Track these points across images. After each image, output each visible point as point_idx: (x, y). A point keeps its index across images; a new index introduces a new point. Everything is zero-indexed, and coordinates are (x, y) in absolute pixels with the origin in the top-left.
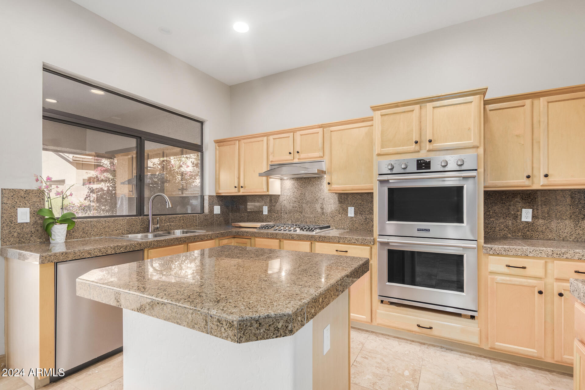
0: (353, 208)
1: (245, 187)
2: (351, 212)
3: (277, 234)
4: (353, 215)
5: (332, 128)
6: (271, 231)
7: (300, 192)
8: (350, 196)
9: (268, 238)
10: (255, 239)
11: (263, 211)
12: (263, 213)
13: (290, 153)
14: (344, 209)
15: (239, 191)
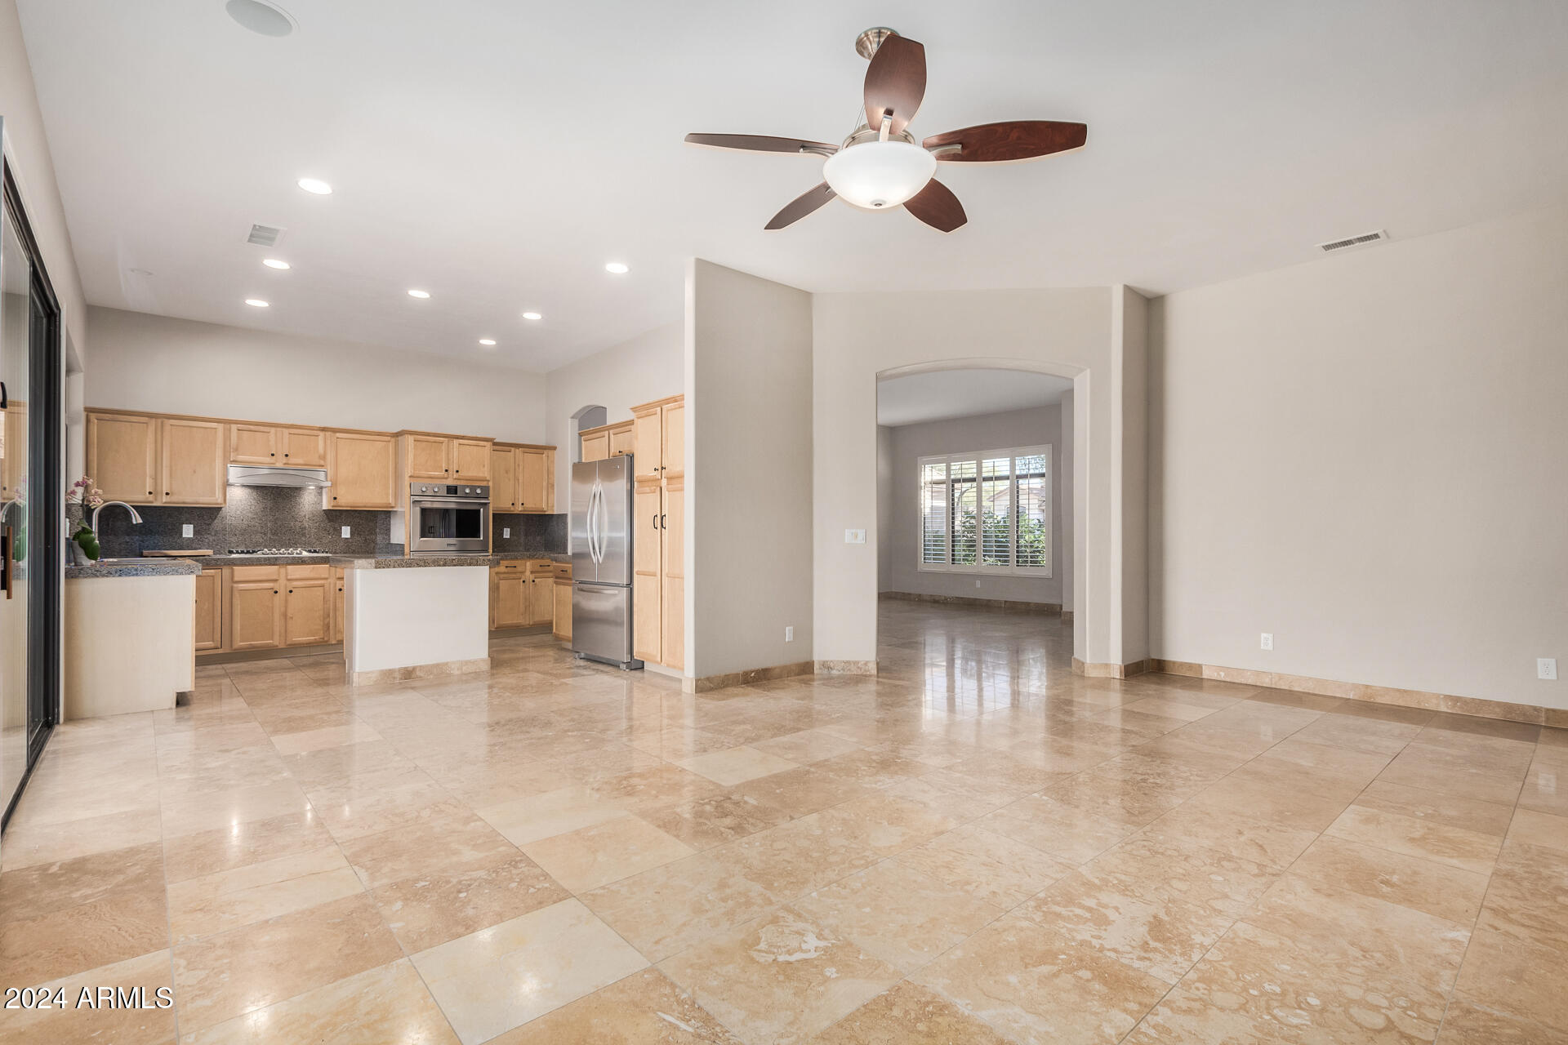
0: (349, 527)
1: (172, 493)
2: (346, 532)
3: (276, 559)
4: (349, 536)
5: (338, 435)
6: (259, 555)
7: (261, 506)
8: (344, 514)
9: (261, 565)
10: (233, 569)
11: (182, 533)
12: (182, 535)
13: (273, 455)
14: (335, 529)
15: (156, 500)
